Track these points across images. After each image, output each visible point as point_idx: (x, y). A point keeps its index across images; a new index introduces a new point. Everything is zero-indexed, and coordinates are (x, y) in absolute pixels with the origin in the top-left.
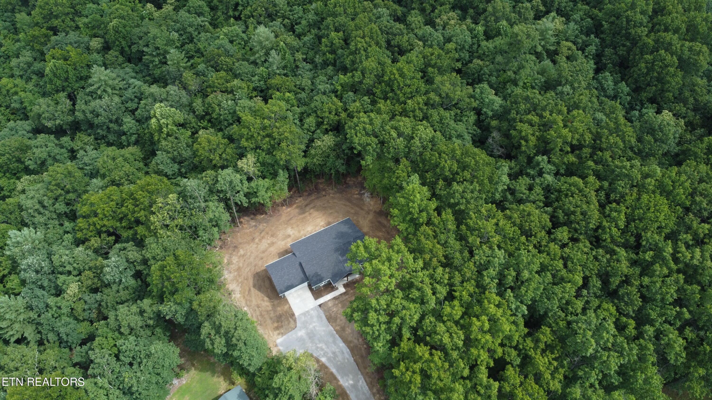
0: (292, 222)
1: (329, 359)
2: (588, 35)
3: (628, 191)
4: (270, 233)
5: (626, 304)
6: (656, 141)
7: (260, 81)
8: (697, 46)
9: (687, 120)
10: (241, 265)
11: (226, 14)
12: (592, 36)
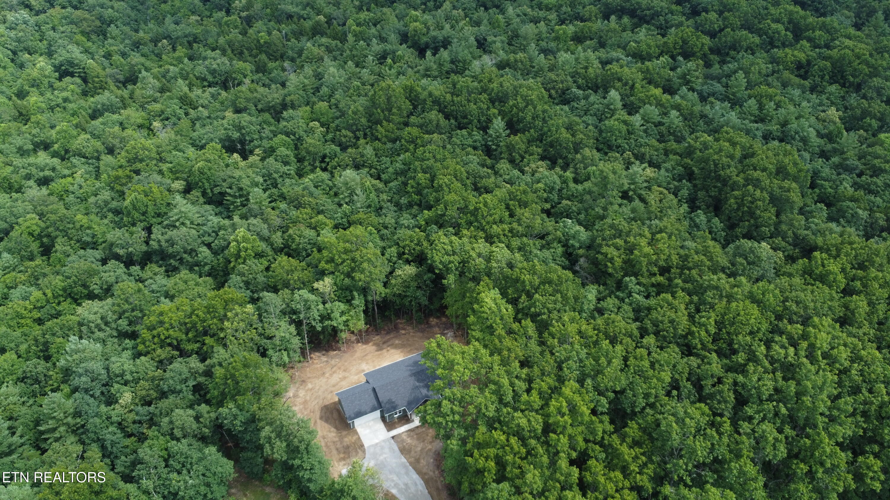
0: (367, 358)
1: (400, 490)
2: (680, 180)
3: (717, 301)
4: (343, 368)
5: (719, 402)
6: (749, 263)
7: (342, 218)
8: (786, 184)
9: (786, 254)
10: (308, 398)
11: (313, 165)
12: (684, 181)
